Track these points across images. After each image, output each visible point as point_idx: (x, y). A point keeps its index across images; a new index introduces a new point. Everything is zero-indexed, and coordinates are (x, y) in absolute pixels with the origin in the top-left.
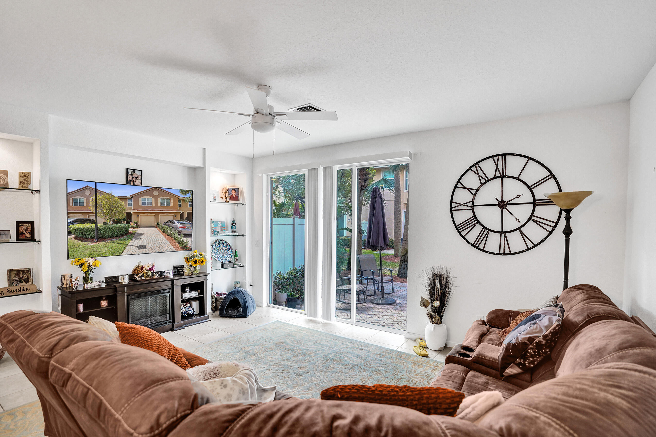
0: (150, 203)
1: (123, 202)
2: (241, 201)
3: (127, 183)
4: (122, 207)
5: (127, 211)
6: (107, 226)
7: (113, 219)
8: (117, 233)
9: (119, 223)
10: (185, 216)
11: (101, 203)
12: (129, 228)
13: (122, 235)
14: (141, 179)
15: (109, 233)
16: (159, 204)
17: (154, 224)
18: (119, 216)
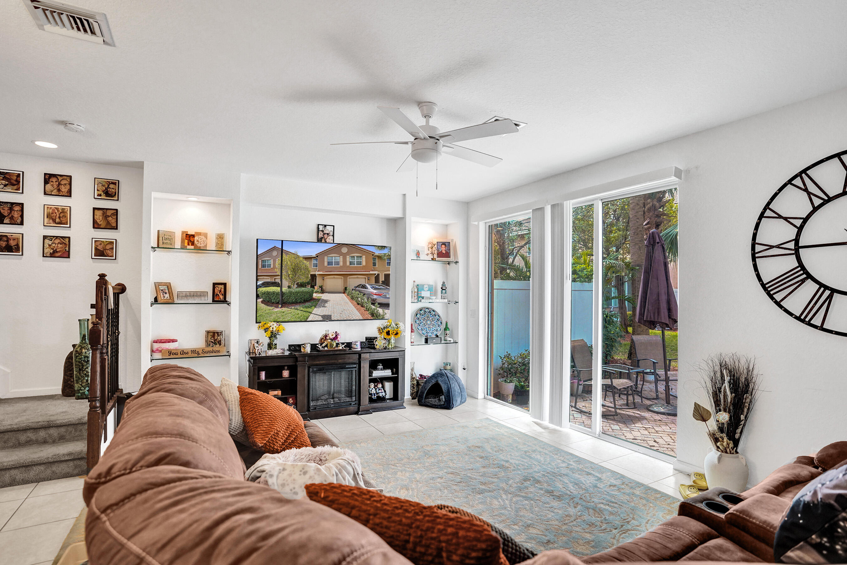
0: (337, 263)
1: (308, 263)
2: (452, 259)
3: (318, 241)
4: (307, 269)
5: (312, 273)
6: (291, 290)
7: (297, 282)
8: (301, 298)
9: (303, 287)
10: (382, 278)
11: (287, 265)
12: (313, 293)
13: (305, 301)
14: (333, 236)
15: (292, 299)
16: (348, 264)
17: (341, 289)
18: (303, 279)
